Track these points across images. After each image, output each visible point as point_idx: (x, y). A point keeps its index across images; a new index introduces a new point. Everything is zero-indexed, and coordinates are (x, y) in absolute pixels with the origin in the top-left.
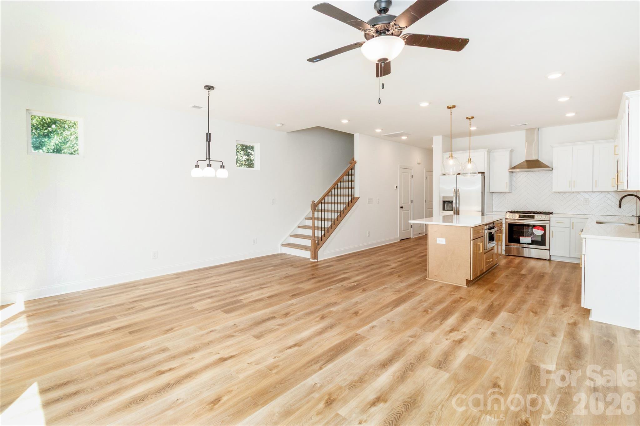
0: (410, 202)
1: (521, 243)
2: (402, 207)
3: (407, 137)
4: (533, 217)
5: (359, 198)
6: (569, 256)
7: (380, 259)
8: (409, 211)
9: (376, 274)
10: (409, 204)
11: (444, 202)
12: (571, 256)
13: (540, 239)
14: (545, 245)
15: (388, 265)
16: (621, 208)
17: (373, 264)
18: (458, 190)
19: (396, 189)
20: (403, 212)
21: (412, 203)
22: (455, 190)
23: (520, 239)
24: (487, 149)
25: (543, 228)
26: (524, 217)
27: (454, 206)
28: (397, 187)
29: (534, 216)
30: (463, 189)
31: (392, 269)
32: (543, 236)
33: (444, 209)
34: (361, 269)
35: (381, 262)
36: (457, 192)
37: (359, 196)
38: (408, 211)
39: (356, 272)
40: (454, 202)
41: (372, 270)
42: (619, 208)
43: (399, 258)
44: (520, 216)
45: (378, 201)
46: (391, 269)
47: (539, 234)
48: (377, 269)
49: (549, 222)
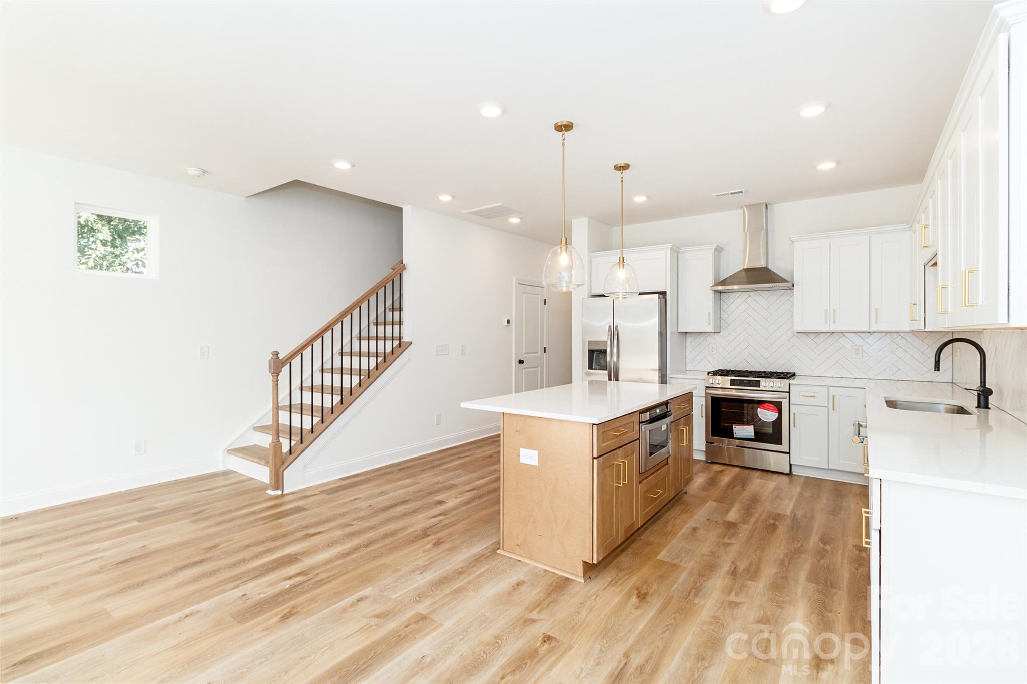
0: (540, 350)
1: (735, 437)
2: (521, 362)
3: (521, 219)
4: (757, 384)
5: (411, 343)
6: (827, 468)
7: (438, 482)
8: (539, 368)
9: (385, 536)
10: (539, 354)
11: (591, 352)
12: (830, 467)
13: (770, 430)
14: (779, 442)
15: (441, 502)
16: (939, 370)
17: (407, 498)
18: (617, 326)
19: (506, 326)
20: (524, 371)
21: (545, 352)
22: (610, 327)
23: (734, 429)
24: (670, 245)
25: (778, 406)
26: (741, 383)
27: (608, 359)
28: (509, 321)
29: (759, 381)
30: (624, 326)
31: (440, 515)
32: (778, 424)
33: (590, 367)
34: (361, 518)
35: (430, 494)
36: (614, 333)
37: (410, 341)
38: (536, 369)
39: (339, 533)
40: (608, 351)
41: (388, 521)
42: (935, 370)
43: (482, 478)
44: (733, 383)
45: (462, 351)
46: (435, 517)
47: (769, 419)
48: (405, 515)
49: (788, 394)
